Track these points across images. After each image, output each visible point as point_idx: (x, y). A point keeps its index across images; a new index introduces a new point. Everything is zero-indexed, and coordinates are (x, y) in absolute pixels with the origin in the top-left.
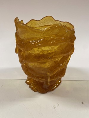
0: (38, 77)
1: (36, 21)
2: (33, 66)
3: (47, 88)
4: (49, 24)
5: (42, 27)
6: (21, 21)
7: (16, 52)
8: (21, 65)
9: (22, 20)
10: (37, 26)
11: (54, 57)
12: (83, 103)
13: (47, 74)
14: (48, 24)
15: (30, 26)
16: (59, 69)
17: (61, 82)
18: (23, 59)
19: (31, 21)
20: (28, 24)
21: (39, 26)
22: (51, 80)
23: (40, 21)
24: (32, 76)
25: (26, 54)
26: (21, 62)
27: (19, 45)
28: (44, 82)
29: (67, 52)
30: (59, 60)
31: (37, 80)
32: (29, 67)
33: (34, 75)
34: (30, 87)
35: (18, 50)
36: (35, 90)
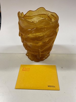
0: (33, 52)
2: (30, 45)
3: (39, 59)
7: (19, 36)
8: (22, 43)
11: (43, 39)
12: (62, 68)
13: (39, 50)
16: (47, 47)
17: (49, 55)
18: (24, 40)
20: (27, 14)
22: (42, 54)
24: (30, 51)
25: (26, 37)
26: (23, 42)
27: (21, 31)
28: (37, 55)
29: (52, 36)
30: (47, 41)
31: (33, 53)
32: (28, 45)
33: (31, 50)
34: (29, 58)
35: (20, 34)
36: (32, 60)
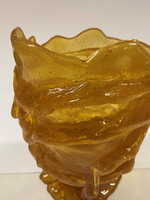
1: (66, 40)
4: (95, 47)
5: (78, 53)
6: (31, 38)
9: (33, 37)
10: (67, 51)
14: (91, 47)
15: (52, 50)
19: (55, 39)
21: (72, 50)
23: (74, 40)
